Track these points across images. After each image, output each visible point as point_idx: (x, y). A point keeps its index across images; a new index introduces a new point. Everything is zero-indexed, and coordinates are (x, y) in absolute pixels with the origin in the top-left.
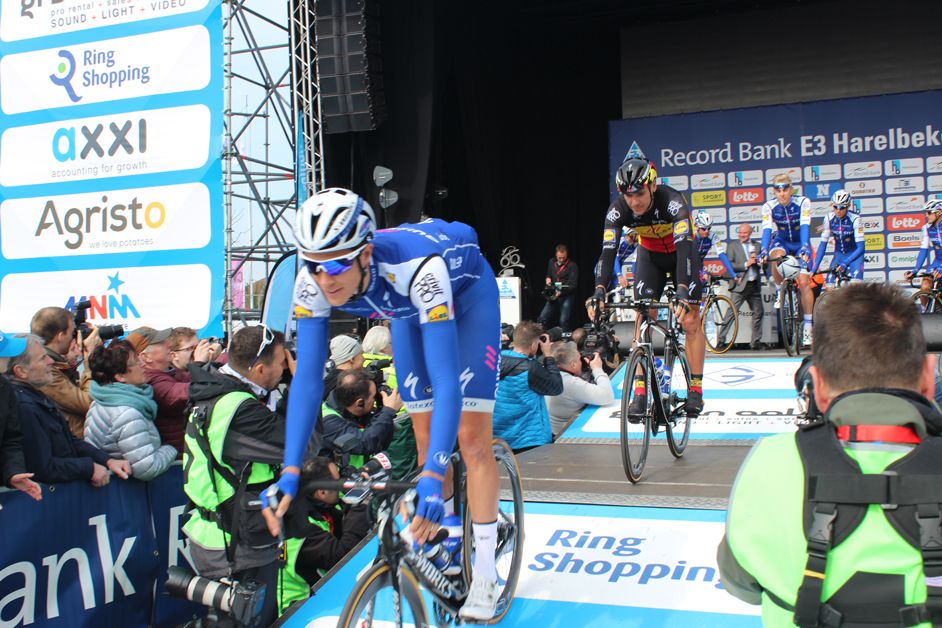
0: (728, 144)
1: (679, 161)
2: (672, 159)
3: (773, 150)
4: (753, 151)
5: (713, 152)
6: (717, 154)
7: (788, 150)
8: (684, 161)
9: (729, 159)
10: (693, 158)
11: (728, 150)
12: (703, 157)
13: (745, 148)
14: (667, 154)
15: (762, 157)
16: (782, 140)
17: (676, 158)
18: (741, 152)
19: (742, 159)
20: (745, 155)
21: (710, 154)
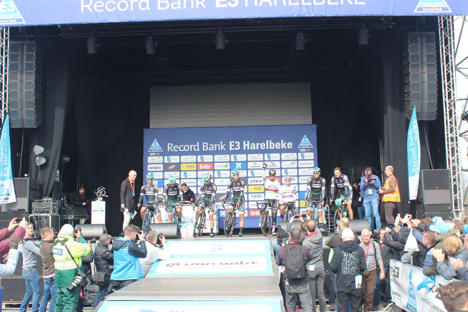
0: (198, 143)
1: (176, 149)
2: (172, 148)
3: (217, 147)
4: (209, 147)
5: (191, 146)
6: (193, 147)
7: (224, 147)
8: (178, 149)
9: (198, 150)
10: (182, 148)
11: (198, 145)
12: (186, 148)
13: (205, 145)
14: (170, 146)
15: (213, 149)
16: (221, 142)
17: (174, 148)
18: (204, 146)
19: (204, 150)
20: (205, 148)
21: (190, 147)
